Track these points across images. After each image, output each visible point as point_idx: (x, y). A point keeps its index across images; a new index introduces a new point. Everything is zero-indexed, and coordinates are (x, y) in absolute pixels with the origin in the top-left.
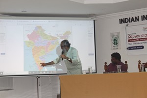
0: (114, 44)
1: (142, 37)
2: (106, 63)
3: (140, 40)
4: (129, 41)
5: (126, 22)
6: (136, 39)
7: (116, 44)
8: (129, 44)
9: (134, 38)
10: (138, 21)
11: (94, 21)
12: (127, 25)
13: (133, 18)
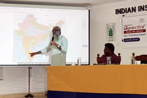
0: (110, 35)
1: (138, 29)
2: (98, 55)
3: (136, 31)
4: (125, 32)
5: (122, 13)
6: (132, 31)
7: (112, 35)
8: (125, 36)
9: (130, 30)
10: (135, 11)
11: (89, 11)
12: (124, 16)
13: (129, 8)
